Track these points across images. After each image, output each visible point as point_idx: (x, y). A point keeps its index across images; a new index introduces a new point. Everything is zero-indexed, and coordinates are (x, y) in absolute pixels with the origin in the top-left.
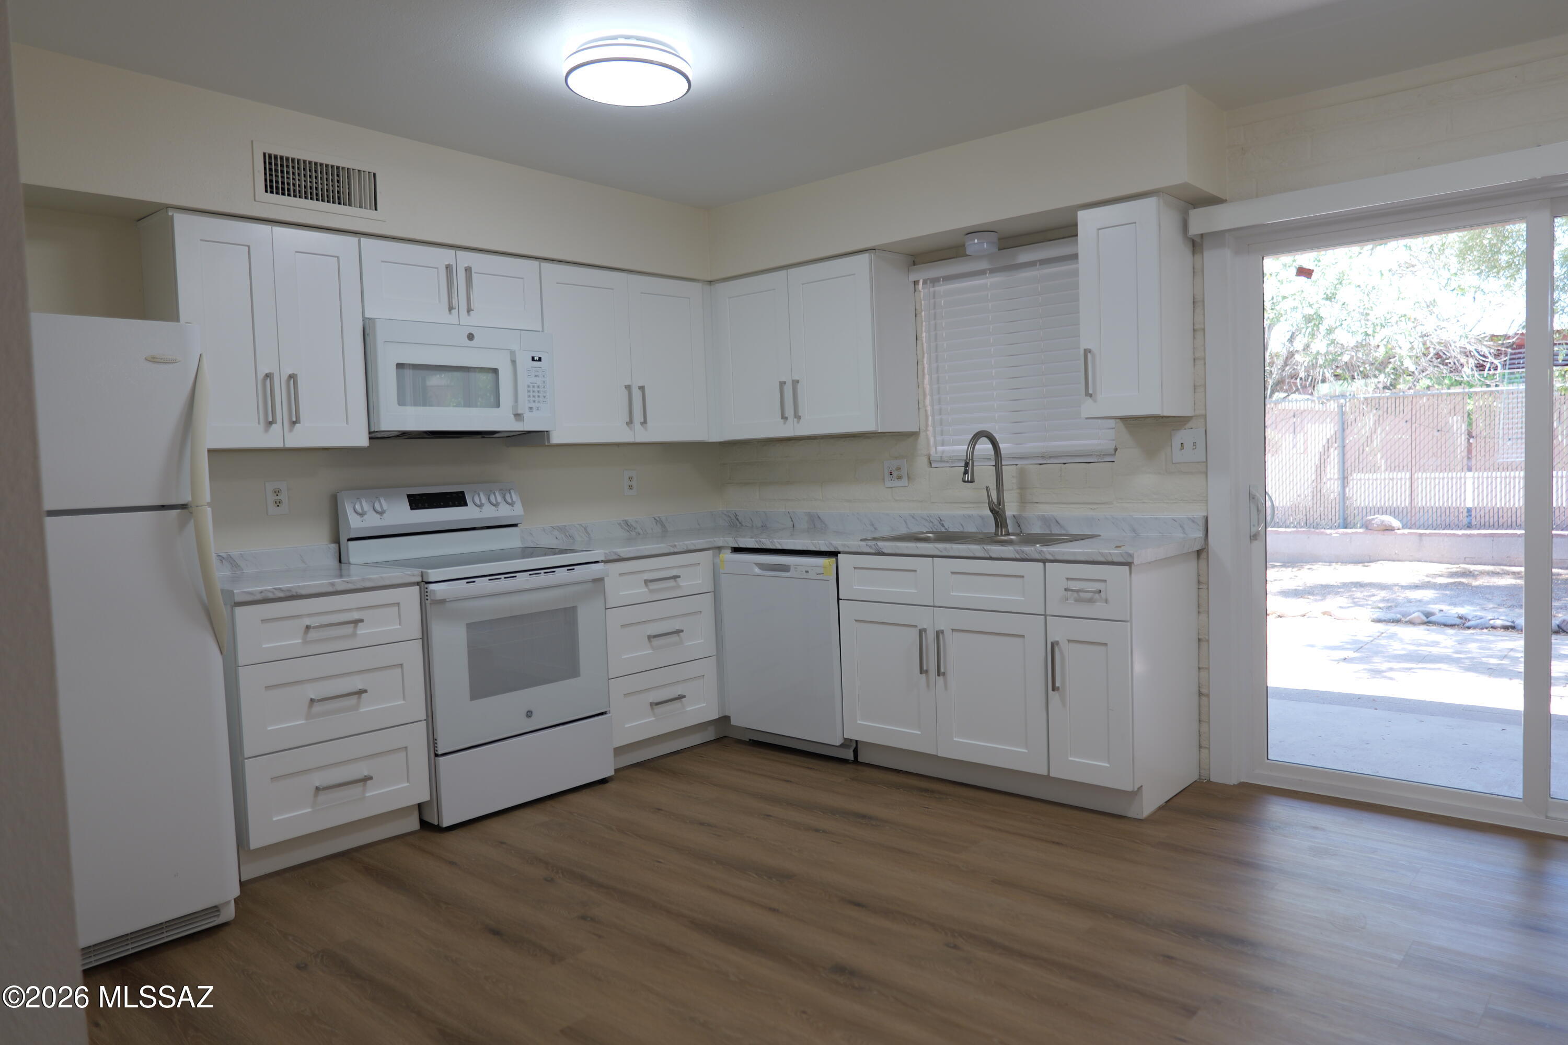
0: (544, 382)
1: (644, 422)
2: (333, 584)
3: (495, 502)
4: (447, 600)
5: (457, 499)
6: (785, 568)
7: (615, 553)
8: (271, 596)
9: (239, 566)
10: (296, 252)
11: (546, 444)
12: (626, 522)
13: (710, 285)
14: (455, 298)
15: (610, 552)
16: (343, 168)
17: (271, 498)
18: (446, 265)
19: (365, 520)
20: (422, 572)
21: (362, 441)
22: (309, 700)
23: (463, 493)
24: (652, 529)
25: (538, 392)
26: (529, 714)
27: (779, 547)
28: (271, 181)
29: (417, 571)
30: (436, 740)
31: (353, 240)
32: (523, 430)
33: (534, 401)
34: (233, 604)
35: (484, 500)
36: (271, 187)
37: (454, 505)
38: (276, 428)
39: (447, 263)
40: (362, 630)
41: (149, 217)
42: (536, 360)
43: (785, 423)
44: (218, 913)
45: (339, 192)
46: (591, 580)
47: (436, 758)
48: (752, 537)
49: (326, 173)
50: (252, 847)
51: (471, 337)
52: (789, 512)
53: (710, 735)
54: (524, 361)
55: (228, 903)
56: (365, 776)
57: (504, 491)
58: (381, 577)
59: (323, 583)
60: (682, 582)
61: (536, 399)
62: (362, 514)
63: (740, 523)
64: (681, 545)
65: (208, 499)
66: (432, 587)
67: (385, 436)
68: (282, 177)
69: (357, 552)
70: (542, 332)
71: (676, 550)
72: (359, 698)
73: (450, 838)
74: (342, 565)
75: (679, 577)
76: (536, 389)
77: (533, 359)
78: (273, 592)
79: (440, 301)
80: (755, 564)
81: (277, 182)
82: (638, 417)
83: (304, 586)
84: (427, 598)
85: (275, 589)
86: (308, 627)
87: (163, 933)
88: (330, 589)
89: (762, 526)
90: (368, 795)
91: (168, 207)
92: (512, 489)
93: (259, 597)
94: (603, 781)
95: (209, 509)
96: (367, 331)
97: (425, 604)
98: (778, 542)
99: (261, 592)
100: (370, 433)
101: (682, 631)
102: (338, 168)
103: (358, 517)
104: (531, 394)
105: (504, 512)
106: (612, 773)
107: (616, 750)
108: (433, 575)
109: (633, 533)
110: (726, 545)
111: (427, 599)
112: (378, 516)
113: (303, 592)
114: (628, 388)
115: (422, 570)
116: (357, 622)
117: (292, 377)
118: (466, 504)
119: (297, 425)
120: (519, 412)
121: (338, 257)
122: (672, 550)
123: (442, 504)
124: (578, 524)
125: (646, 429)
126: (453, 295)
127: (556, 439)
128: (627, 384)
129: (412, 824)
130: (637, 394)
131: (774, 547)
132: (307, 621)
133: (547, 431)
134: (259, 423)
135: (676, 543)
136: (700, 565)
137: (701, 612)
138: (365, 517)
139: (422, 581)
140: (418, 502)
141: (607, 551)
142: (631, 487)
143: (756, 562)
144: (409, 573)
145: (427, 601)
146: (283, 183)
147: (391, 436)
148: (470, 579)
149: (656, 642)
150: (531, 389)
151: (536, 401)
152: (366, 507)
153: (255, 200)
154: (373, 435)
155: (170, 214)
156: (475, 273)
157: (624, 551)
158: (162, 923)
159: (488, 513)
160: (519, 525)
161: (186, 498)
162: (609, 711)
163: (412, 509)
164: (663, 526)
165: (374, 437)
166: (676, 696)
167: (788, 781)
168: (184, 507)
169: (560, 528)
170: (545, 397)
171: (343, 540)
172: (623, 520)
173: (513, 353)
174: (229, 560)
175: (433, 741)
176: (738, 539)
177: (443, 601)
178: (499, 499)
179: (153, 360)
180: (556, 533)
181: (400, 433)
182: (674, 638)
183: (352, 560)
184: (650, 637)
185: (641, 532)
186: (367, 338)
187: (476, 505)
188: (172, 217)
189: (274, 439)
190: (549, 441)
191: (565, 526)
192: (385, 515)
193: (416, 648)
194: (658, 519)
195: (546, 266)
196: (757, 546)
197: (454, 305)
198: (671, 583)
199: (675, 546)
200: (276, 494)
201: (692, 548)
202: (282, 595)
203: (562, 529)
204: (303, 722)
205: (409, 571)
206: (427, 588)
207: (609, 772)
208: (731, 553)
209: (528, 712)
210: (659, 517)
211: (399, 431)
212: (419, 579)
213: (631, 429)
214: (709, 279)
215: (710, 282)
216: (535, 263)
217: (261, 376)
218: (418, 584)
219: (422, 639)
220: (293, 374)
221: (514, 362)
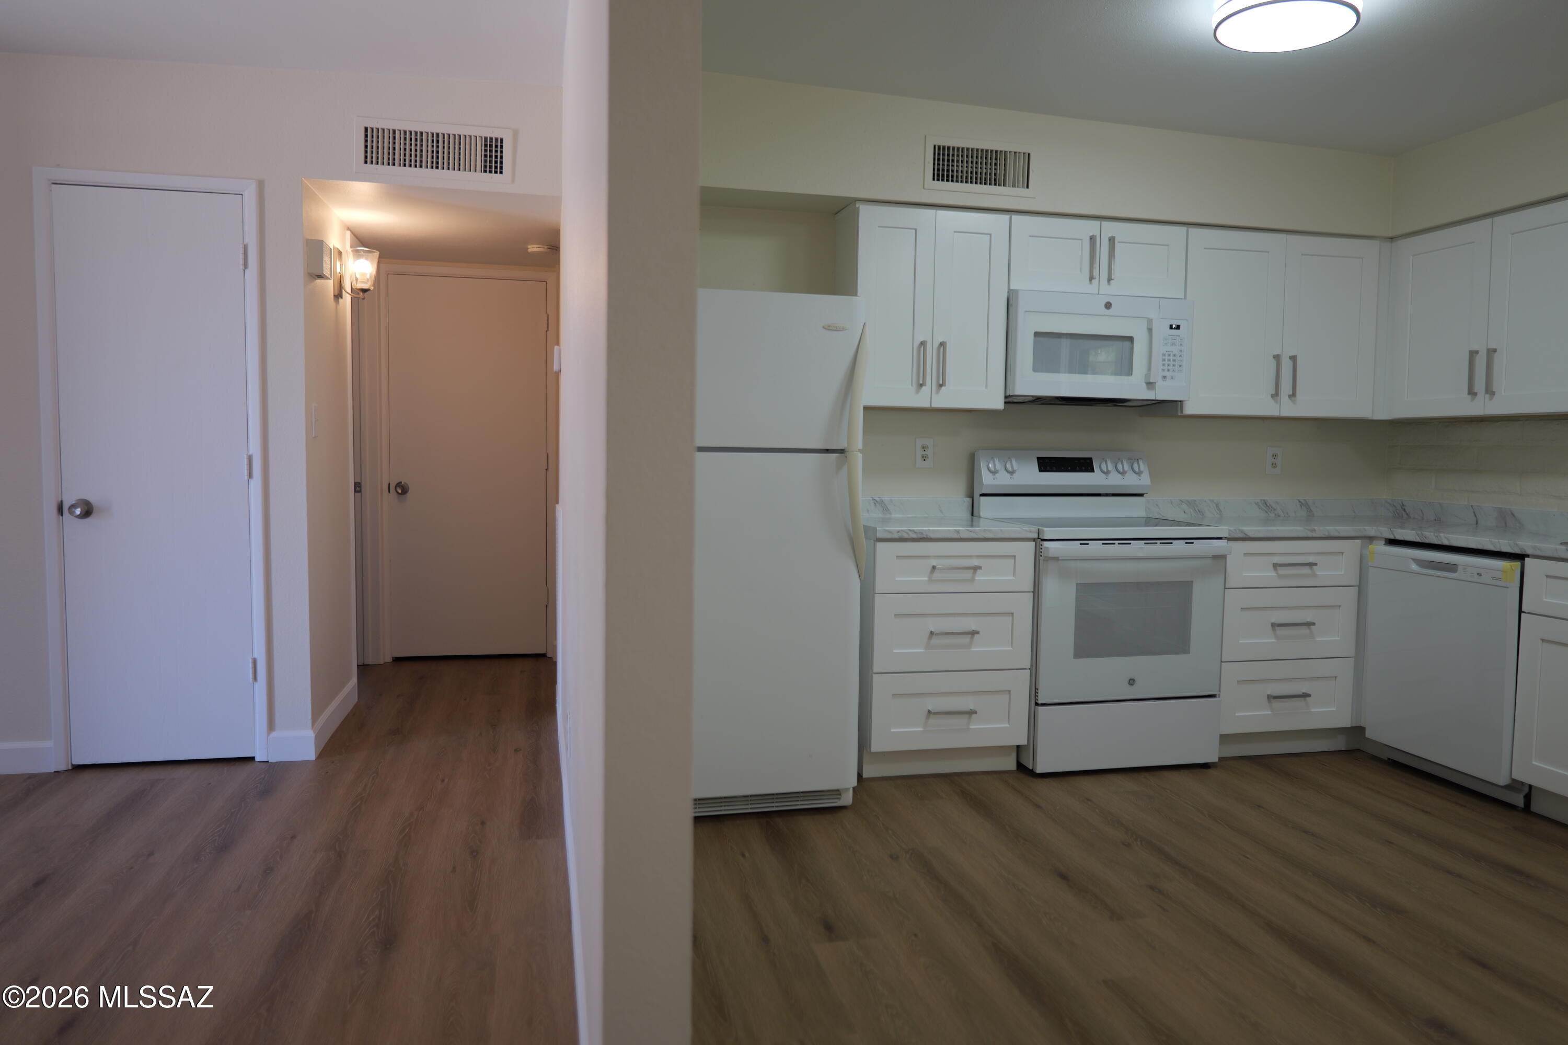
0: (1181, 351)
1: (1293, 395)
2: (958, 532)
3: (1121, 471)
4: (1060, 558)
5: (1085, 465)
6: (1452, 568)
7: (1242, 531)
8: (906, 536)
9: (889, 510)
10: (955, 232)
11: (1179, 414)
12: (1265, 502)
13: (1392, 242)
14: (1096, 268)
15: (1235, 530)
16: (1001, 152)
17: (920, 452)
18: (1090, 237)
19: (997, 478)
20: (1039, 530)
21: (998, 403)
22: (929, 632)
23: (1091, 459)
24: (1295, 512)
25: (1174, 360)
26: (1132, 682)
27: (1446, 543)
28: (938, 170)
29: (1034, 528)
30: (1037, 689)
31: (1005, 218)
32: (1153, 398)
33: (1169, 370)
34: (875, 539)
35: (1111, 467)
36: (938, 175)
37: (1081, 471)
38: (926, 389)
39: (1091, 234)
40: (980, 577)
41: (842, 211)
42: (1175, 328)
43: (1473, 400)
44: (839, 797)
45: (995, 174)
46: (1211, 556)
47: (1036, 707)
48: (1413, 529)
49: (991, 158)
50: (874, 749)
51: (1108, 306)
52: (1472, 506)
53: (1339, 744)
54: (1162, 329)
55: (847, 789)
56: (971, 710)
57: (1132, 460)
58: (1001, 530)
59: (949, 530)
60: (1319, 571)
61: (1171, 368)
62: (994, 473)
63: (1407, 514)
64: (1321, 530)
65: (860, 446)
66: (1046, 544)
67: (1021, 401)
68: (948, 165)
69: (987, 507)
70: (1184, 299)
71: (1315, 535)
72: (972, 638)
73: (1042, 785)
74: (974, 517)
75: (1316, 564)
76: (1172, 358)
77: (1171, 327)
78: (907, 533)
79: (1081, 271)
80: (1412, 559)
81: (943, 170)
82: (1286, 388)
83: (933, 531)
84: (1041, 554)
85: (910, 530)
86: (934, 567)
87: (799, 801)
88: (955, 536)
89: (1435, 520)
90: (972, 727)
91: (856, 200)
92: (1141, 459)
93: (896, 536)
94: (1205, 766)
95: (860, 455)
96: (1011, 302)
97: (1039, 559)
98: (1446, 538)
99: (898, 532)
100: (1006, 397)
101: (1314, 624)
102: (996, 152)
103: (991, 475)
104: (1166, 362)
105: (1130, 481)
106: (1216, 760)
107: (1221, 736)
108: (1048, 533)
109: (1272, 515)
110: (1379, 535)
111: (1041, 556)
112: (1008, 475)
113: (933, 536)
114: (1277, 358)
115: (1039, 528)
116: (976, 569)
117: (942, 344)
118: (1092, 471)
119: (943, 388)
120: (1152, 381)
121: (990, 235)
122: (1310, 534)
123: (1069, 468)
124: (1210, 500)
125: (1294, 402)
126: (1094, 266)
127: (1189, 410)
128: (1275, 354)
129: (1009, 764)
130: (1286, 365)
131: (1439, 543)
132: (934, 562)
133: (1180, 401)
134: (912, 385)
135: (1316, 528)
136: (1344, 554)
137: (1340, 606)
138: (997, 475)
139: (1038, 538)
140: (1046, 465)
141: (1232, 529)
142: (1274, 466)
143: (1414, 558)
144: (1027, 529)
145: (1040, 557)
146: (948, 171)
147: (1026, 400)
148: (1084, 541)
149: (1281, 632)
150: (1167, 358)
151: (1171, 370)
152: (999, 466)
153: (924, 188)
154: (1010, 400)
155: (857, 206)
156: (1119, 242)
157: (1251, 530)
158: (798, 793)
159: (1114, 480)
160: (1145, 495)
161: (842, 445)
162: (1219, 695)
163: (1040, 470)
164: (1309, 510)
165: (1010, 401)
166: (1300, 693)
167: (1427, 812)
168: (842, 451)
169: (1189, 502)
170: (1180, 366)
171: (976, 495)
172: (1261, 500)
173: (1150, 321)
174: (880, 504)
175: (1034, 690)
176: (1395, 530)
177: (1056, 559)
178: (1126, 467)
179: (828, 328)
180: (1185, 507)
181: (1034, 398)
182: (1304, 631)
183: (982, 514)
184: (1274, 625)
185: (1282, 514)
186: (1010, 309)
187: (1102, 472)
188: (859, 207)
189: (922, 400)
190: (1182, 411)
191: (1195, 500)
192: (1014, 475)
193: (1027, 600)
194: (1303, 502)
195: (1193, 231)
196: (1418, 540)
197: (1094, 274)
198: (1306, 571)
199: (1315, 530)
200: (923, 450)
201: (1336, 534)
202: (914, 536)
203: (1191, 503)
204: (922, 651)
205: (1026, 528)
206: (1041, 545)
207: (1212, 758)
208: (1384, 544)
209: (1130, 679)
210: (1304, 500)
211: (1033, 396)
212: (1036, 536)
213: (1276, 402)
214: (1390, 235)
215: (1392, 239)
216: (1183, 229)
217: (917, 343)
218: (1034, 540)
219: (1034, 592)
220: (943, 342)
221: (1150, 330)
